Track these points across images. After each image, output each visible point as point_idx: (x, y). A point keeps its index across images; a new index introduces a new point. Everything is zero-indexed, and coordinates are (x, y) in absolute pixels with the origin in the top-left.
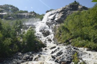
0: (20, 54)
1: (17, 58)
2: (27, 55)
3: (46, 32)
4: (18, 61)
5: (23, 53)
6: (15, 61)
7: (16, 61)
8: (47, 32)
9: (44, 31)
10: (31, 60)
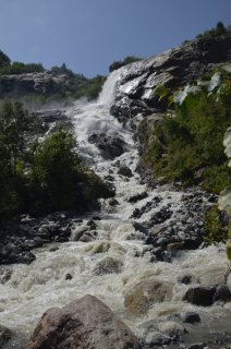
0: (28, 219)
1: (18, 233)
2: (51, 223)
3: (110, 142)
4: (23, 241)
5: (38, 216)
6: (13, 241)
7: (18, 243)
8: (114, 143)
9: (105, 140)
10: (65, 237)
